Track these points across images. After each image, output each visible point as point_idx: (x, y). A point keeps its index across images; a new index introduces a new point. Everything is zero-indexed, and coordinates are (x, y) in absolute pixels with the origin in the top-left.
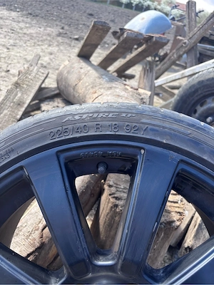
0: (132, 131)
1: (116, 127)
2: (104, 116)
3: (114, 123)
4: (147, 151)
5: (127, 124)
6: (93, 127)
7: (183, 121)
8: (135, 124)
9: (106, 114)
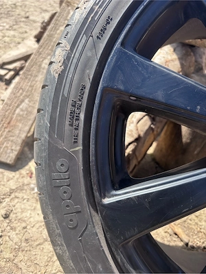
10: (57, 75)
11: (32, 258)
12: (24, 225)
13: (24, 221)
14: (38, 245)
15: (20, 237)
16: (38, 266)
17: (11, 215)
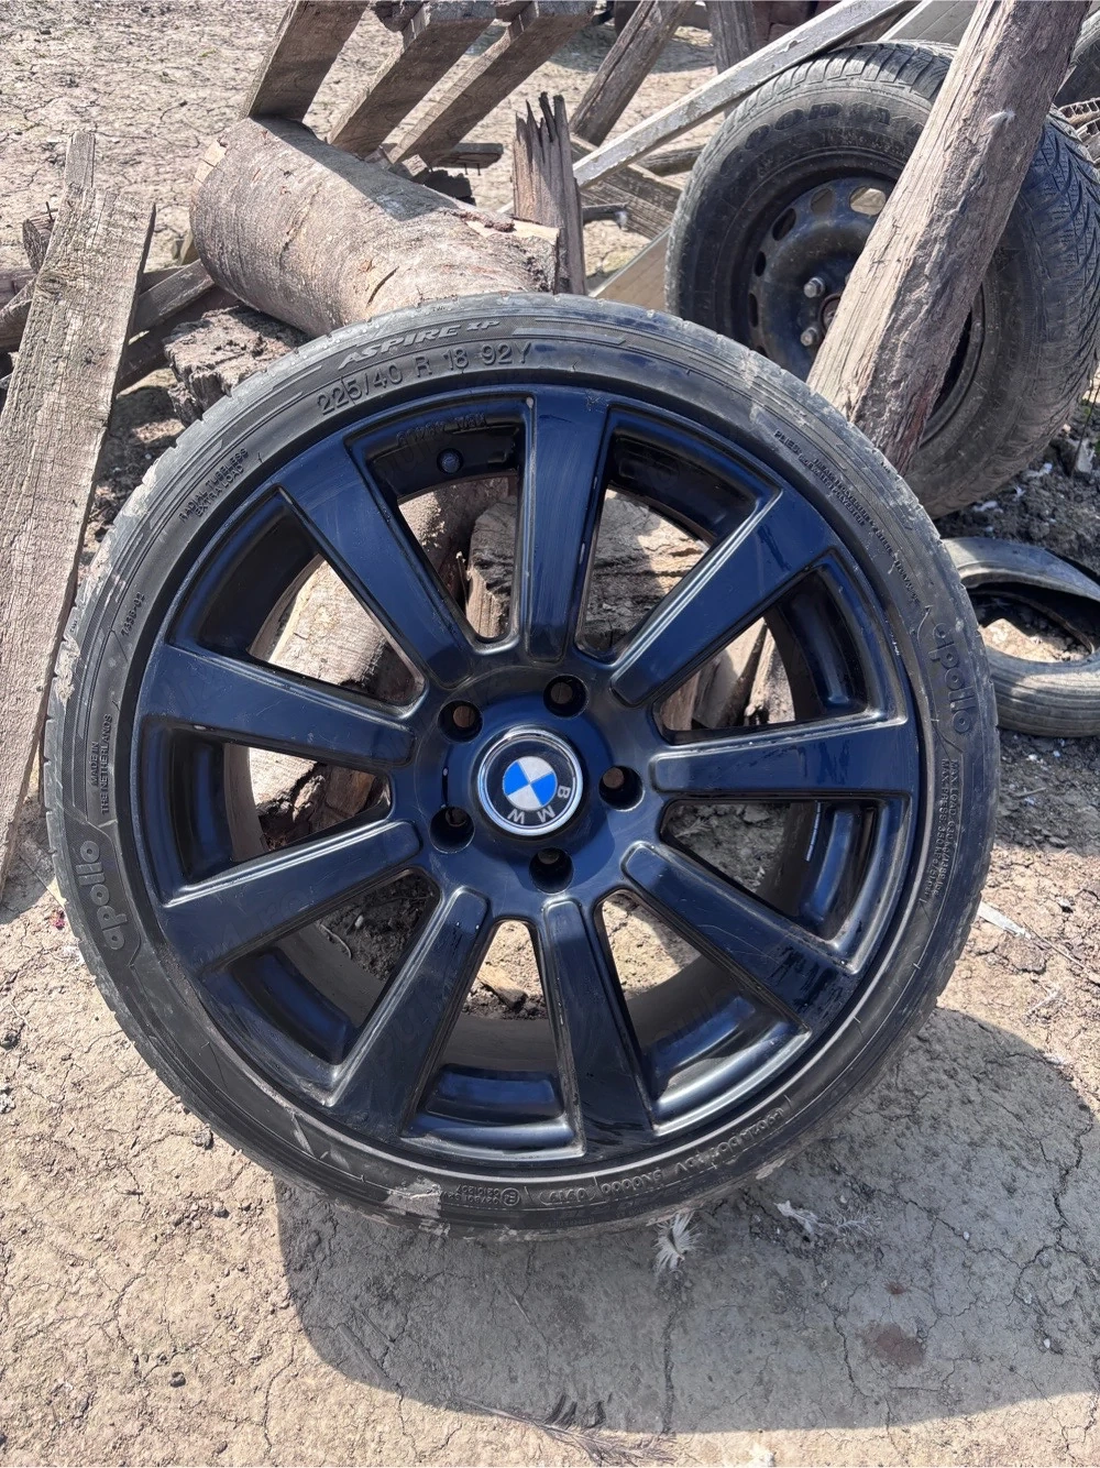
0: (499, 360)
1: (462, 357)
2: (430, 337)
3: (456, 348)
4: (539, 399)
5: (484, 345)
6: (409, 367)
7: (605, 317)
8: (501, 343)
9: (434, 332)
10: (64, 701)
11: (98, 1121)
12: (63, 1052)
13: (63, 1043)
14: (108, 1090)
15: (59, 1082)
16: (115, 1136)
17: (24, 1036)
